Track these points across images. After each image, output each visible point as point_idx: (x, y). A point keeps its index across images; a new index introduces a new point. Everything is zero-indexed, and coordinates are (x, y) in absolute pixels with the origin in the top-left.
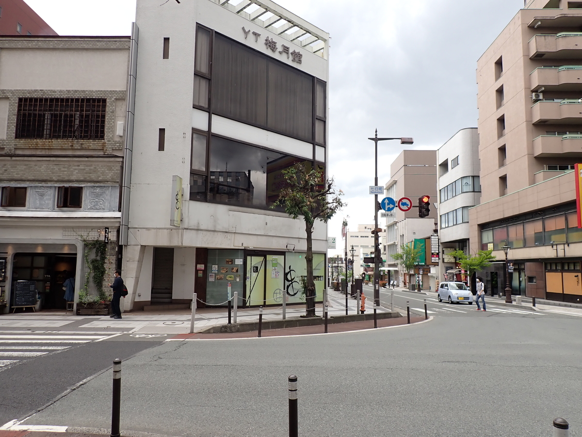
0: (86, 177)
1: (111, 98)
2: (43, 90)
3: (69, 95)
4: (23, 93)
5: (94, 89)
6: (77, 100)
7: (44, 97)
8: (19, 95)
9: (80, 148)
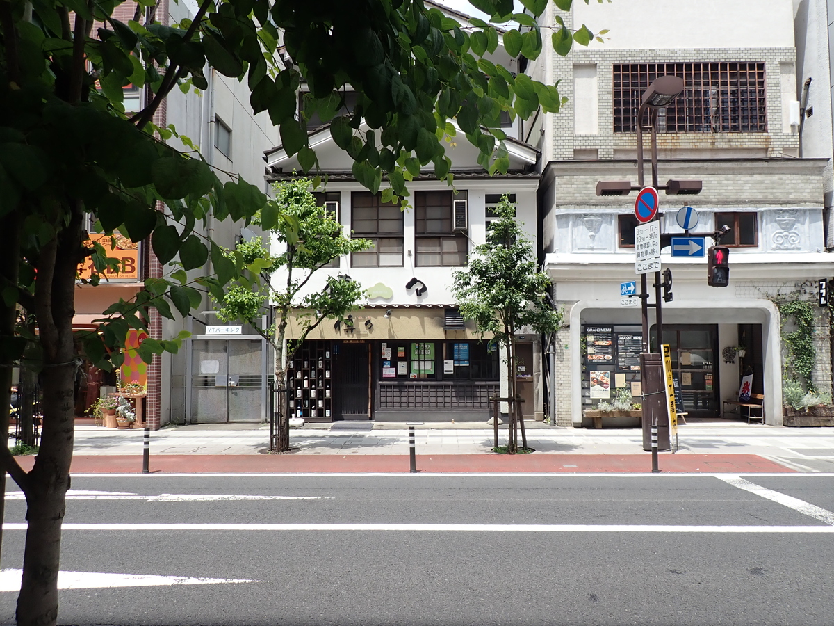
0: (766, 194)
1: (772, 60)
2: (654, 50)
3: (699, 58)
4: (621, 56)
5: (742, 46)
6: (714, 66)
7: (656, 61)
8: (613, 59)
9: (726, 147)
